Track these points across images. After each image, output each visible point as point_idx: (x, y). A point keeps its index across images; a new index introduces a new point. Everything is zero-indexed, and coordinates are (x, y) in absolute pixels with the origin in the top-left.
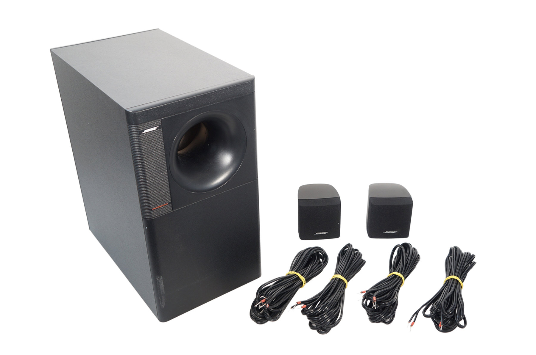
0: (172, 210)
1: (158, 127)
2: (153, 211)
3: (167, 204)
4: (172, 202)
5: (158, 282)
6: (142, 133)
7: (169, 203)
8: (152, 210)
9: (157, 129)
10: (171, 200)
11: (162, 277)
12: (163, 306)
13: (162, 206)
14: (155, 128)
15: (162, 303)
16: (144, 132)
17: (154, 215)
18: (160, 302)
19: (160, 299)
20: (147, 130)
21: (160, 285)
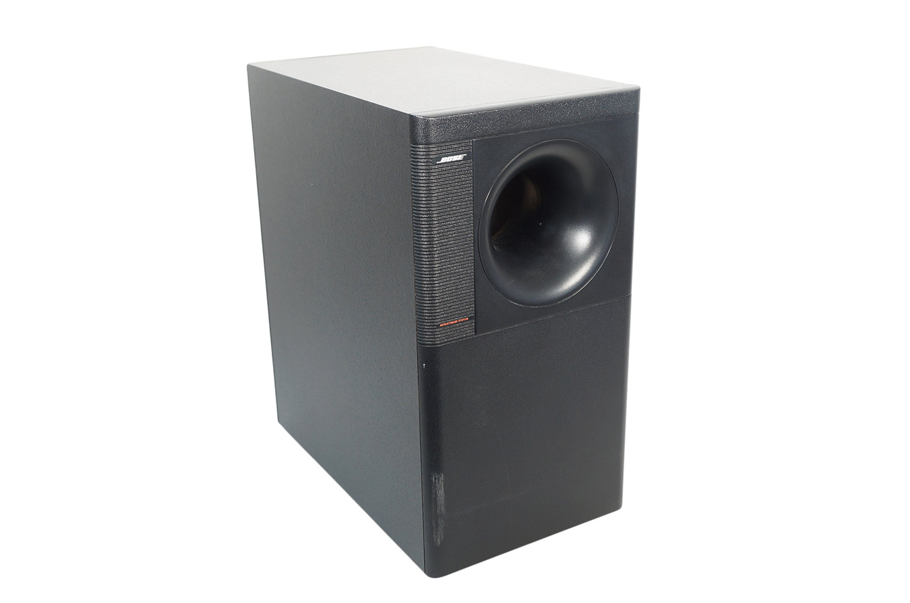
0: (474, 333)
1: (466, 155)
2: (441, 329)
3: (467, 319)
4: (475, 317)
5: (435, 487)
6: (437, 163)
7: (470, 318)
8: (438, 326)
9: (465, 158)
10: (475, 313)
11: (443, 474)
12: (439, 541)
13: (458, 323)
14: (459, 157)
15: (436, 535)
16: (440, 161)
17: (440, 339)
18: (434, 532)
19: (434, 524)
20: (446, 158)
21: (438, 492)
